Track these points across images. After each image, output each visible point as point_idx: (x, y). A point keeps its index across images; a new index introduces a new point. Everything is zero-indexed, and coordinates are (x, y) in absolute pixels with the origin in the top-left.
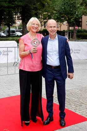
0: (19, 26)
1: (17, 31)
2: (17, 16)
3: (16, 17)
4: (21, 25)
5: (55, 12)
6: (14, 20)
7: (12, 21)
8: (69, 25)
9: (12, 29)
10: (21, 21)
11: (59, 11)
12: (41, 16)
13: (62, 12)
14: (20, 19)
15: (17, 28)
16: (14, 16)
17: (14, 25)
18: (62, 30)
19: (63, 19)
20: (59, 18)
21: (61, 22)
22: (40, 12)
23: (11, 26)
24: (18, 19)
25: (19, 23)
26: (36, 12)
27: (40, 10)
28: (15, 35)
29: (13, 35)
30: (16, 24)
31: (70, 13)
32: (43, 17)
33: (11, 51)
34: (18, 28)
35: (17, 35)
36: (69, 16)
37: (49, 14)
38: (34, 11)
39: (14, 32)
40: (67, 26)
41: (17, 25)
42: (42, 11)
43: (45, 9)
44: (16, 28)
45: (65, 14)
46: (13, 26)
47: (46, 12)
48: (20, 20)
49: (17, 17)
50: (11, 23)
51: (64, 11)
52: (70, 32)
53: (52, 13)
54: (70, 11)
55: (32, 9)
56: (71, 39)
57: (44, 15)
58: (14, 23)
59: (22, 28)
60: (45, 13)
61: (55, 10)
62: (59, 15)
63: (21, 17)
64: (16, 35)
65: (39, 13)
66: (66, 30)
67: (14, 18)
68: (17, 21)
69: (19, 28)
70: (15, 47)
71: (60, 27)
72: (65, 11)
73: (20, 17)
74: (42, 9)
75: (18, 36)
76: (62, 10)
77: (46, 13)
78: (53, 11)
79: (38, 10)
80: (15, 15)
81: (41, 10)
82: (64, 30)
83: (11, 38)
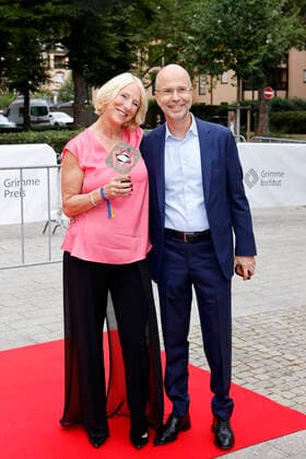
0: (61, 91)
1: (54, 109)
2: (52, 56)
3: (48, 59)
4: (68, 87)
5: (190, 38)
6: (42, 69)
7: (35, 72)
8: (243, 84)
9: (35, 102)
10: (68, 73)
11: (205, 36)
12: (139, 54)
13: (218, 38)
14: (64, 67)
15: (55, 98)
16: (45, 55)
17: (44, 87)
18: (217, 102)
19: (220, 63)
20: (206, 59)
21: (211, 74)
22: (138, 38)
23: (34, 90)
24: (56, 67)
25: (60, 78)
26: (122, 39)
27: (136, 32)
28: (48, 121)
29: (43, 124)
30: (49, 82)
31: (246, 41)
32: (147, 56)
33: (36, 182)
34: (59, 99)
35: (56, 124)
36: (243, 51)
37: (169, 45)
38: (114, 35)
39: (42, 111)
40: (235, 89)
41: (53, 87)
42: (144, 35)
43: (156, 30)
44: (52, 99)
45: (227, 45)
46: (38, 91)
47: (157, 38)
48: (63, 70)
49: (56, 57)
50: (33, 79)
51: (222, 35)
52: (246, 110)
53: (181, 42)
54: (245, 34)
55: (105, 28)
56: (249, 133)
57: (151, 48)
58: (44, 78)
59: (71, 99)
60: (154, 43)
61: (192, 33)
62: (205, 50)
63: (67, 60)
64: (52, 123)
65: (131, 43)
66: (230, 103)
67: (42, 60)
68: (52, 73)
69: (62, 99)
70: (48, 167)
71: (210, 91)
72: (225, 33)
73: (65, 57)
74: (145, 28)
75: (57, 127)
76: (216, 29)
77: (159, 41)
78: (182, 33)
79: (129, 31)
80: (48, 50)
81: (141, 32)
82: (222, 104)
83: (33, 135)
